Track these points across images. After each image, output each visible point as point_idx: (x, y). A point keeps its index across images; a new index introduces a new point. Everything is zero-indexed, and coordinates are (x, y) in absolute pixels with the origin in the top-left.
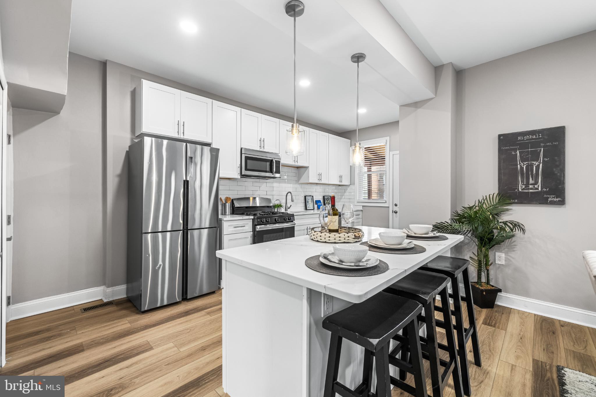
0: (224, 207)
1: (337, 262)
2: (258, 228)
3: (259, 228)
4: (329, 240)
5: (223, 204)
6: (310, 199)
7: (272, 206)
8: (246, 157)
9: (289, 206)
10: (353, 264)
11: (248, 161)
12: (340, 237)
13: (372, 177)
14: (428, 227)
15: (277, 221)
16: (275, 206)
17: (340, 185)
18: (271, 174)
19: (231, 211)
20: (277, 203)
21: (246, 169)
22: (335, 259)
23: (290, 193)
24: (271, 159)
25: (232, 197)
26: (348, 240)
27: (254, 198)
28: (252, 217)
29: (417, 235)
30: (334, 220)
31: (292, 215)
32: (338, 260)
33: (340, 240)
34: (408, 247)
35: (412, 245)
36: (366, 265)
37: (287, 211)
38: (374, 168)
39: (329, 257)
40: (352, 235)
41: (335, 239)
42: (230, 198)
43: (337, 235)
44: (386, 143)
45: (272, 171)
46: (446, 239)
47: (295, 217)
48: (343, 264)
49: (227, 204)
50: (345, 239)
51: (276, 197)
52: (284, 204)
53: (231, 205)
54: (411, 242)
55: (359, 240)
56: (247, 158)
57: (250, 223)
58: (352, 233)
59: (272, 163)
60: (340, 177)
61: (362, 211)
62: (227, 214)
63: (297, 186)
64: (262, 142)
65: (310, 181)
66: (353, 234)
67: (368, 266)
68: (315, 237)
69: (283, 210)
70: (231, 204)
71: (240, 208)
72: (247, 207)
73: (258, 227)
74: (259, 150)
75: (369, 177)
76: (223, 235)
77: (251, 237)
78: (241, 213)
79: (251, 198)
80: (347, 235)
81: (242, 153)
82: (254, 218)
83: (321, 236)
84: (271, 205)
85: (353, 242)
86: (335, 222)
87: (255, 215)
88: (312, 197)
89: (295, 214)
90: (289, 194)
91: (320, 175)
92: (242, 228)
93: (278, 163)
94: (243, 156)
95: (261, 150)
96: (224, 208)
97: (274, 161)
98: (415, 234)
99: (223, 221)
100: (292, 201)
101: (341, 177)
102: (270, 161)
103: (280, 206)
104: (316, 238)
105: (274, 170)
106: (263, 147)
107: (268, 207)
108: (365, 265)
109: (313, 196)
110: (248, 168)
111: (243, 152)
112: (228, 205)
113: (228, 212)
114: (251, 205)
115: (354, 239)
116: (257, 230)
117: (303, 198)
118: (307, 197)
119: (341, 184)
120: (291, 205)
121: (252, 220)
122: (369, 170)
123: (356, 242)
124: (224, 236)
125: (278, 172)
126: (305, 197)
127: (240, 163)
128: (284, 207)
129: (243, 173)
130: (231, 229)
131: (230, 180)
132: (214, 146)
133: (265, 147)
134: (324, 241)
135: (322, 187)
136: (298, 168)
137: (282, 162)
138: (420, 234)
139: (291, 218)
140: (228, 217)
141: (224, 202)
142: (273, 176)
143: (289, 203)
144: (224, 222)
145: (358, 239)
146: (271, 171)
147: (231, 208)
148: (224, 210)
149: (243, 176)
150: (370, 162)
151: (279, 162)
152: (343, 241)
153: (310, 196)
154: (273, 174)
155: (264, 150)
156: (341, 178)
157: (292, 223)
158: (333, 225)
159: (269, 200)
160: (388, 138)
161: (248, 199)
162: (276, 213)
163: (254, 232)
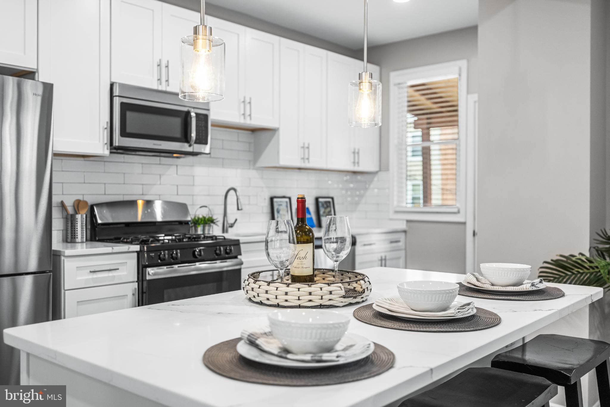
0: (72, 224)
1: (276, 352)
2: (150, 273)
3: (152, 273)
4: (286, 301)
5: (69, 217)
6: (284, 205)
7: (190, 221)
8: (122, 104)
9: (231, 220)
10: (308, 357)
11: (129, 114)
12: (310, 294)
13: (432, 153)
14: (523, 269)
15: (196, 257)
16: (196, 222)
17: (355, 173)
18: (186, 145)
19: (89, 232)
20: (202, 213)
21: (124, 133)
22: (273, 346)
23: (235, 190)
24: (185, 109)
25: (91, 200)
26: (330, 300)
27: (149, 203)
28: (137, 248)
29: (496, 287)
30: (302, 254)
31: (236, 243)
32: (281, 348)
33: (310, 301)
34: (459, 316)
35: (470, 310)
36: (337, 359)
37: (227, 232)
38: (435, 133)
39: (260, 342)
40: (339, 289)
41: (299, 299)
42: (86, 203)
43: (305, 288)
44: (460, 75)
45: (189, 139)
46: (560, 295)
47: (242, 246)
48: (289, 356)
49: (79, 217)
50: (322, 299)
51: (201, 201)
52: (218, 217)
53: (88, 219)
54: (469, 304)
55: (359, 299)
56: (125, 107)
57: (132, 262)
58: (340, 285)
59: (189, 119)
60: (354, 153)
61: (405, 232)
62: (79, 239)
63: (253, 173)
64: (164, 70)
65: (283, 162)
66: (342, 287)
67: (342, 361)
68: (256, 295)
69: (216, 231)
70: (89, 216)
71: (111, 226)
72: (127, 224)
73: (151, 271)
74: (155, 87)
75: (426, 153)
76: (63, 291)
77: (133, 295)
78: (112, 237)
79: (140, 203)
80: (326, 288)
81: (114, 95)
82: (141, 251)
83: (267, 292)
84: (189, 219)
85: (341, 304)
86: (305, 258)
87: (143, 242)
88: (287, 200)
89: (242, 239)
90: (232, 192)
91: (306, 148)
92: (111, 274)
93: (203, 119)
94: (117, 102)
95: (160, 88)
96: (70, 225)
97: (193, 114)
98: (493, 285)
99: (62, 258)
100: (238, 209)
101: (356, 153)
102: (183, 115)
103: (209, 221)
104: (256, 297)
105: (194, 135)
106: (167, 81)
107: (181, 223)
108: (335, 358)
109: (290, 198)
110: (129, 130)
111: (116, 92)
112: (80, 219)
113: (79, 236)
114: (139, 219)
115: (344, 297)
116: (148, 278)
117: (267, 203)
118: (275, 200)
119: (356, 169)
120: (236, 220)
121: (136, 254)
122: (426, 137)
123: (351, 304)
124: (66, 292)
125: (202, 139)
126: (272, 199)
127: (108, 119)
128: (220, 224)
129: (116, 143)
130: (84, 277)
131: (86, 159)
132: (43, 77)
133: (170, 81)
134: (275, 302)
135: (313, 177)
136: (254, 130)
137: (214, 116)
138: (502, 286)
139: (231, 250)
140: (81, 248)
141: (70, 210)
142: (190, 149)
143: (232, 214)
144: (66, 260)
145: (355, 297)
146: (186, 138)
147: (89, 227)
148: (69, 232)
149: (115, 149)
150: (428, 119)
151: (206, 117)
152: (318, 302)
153: (284, 197)
154: (190, 146)
155: (169, 89)
156: (356, 155)
157: (234, 261)
158: (300, 266)
159: (183, 208)
160: (463, 63)
161: (133, 203)
162: (198, 238)
163: (140, 283)
